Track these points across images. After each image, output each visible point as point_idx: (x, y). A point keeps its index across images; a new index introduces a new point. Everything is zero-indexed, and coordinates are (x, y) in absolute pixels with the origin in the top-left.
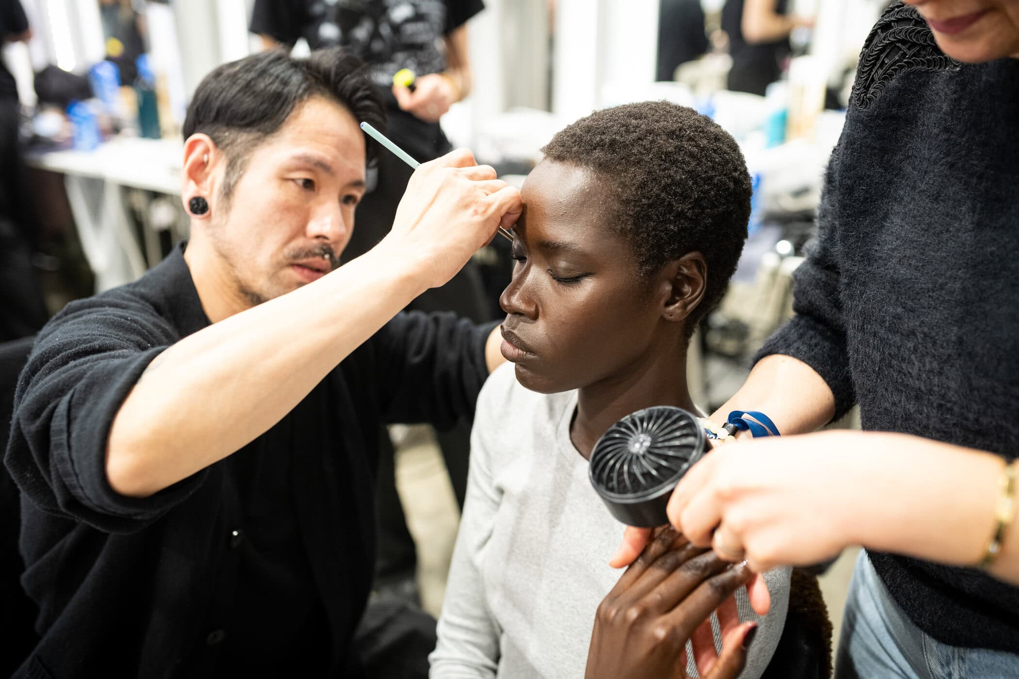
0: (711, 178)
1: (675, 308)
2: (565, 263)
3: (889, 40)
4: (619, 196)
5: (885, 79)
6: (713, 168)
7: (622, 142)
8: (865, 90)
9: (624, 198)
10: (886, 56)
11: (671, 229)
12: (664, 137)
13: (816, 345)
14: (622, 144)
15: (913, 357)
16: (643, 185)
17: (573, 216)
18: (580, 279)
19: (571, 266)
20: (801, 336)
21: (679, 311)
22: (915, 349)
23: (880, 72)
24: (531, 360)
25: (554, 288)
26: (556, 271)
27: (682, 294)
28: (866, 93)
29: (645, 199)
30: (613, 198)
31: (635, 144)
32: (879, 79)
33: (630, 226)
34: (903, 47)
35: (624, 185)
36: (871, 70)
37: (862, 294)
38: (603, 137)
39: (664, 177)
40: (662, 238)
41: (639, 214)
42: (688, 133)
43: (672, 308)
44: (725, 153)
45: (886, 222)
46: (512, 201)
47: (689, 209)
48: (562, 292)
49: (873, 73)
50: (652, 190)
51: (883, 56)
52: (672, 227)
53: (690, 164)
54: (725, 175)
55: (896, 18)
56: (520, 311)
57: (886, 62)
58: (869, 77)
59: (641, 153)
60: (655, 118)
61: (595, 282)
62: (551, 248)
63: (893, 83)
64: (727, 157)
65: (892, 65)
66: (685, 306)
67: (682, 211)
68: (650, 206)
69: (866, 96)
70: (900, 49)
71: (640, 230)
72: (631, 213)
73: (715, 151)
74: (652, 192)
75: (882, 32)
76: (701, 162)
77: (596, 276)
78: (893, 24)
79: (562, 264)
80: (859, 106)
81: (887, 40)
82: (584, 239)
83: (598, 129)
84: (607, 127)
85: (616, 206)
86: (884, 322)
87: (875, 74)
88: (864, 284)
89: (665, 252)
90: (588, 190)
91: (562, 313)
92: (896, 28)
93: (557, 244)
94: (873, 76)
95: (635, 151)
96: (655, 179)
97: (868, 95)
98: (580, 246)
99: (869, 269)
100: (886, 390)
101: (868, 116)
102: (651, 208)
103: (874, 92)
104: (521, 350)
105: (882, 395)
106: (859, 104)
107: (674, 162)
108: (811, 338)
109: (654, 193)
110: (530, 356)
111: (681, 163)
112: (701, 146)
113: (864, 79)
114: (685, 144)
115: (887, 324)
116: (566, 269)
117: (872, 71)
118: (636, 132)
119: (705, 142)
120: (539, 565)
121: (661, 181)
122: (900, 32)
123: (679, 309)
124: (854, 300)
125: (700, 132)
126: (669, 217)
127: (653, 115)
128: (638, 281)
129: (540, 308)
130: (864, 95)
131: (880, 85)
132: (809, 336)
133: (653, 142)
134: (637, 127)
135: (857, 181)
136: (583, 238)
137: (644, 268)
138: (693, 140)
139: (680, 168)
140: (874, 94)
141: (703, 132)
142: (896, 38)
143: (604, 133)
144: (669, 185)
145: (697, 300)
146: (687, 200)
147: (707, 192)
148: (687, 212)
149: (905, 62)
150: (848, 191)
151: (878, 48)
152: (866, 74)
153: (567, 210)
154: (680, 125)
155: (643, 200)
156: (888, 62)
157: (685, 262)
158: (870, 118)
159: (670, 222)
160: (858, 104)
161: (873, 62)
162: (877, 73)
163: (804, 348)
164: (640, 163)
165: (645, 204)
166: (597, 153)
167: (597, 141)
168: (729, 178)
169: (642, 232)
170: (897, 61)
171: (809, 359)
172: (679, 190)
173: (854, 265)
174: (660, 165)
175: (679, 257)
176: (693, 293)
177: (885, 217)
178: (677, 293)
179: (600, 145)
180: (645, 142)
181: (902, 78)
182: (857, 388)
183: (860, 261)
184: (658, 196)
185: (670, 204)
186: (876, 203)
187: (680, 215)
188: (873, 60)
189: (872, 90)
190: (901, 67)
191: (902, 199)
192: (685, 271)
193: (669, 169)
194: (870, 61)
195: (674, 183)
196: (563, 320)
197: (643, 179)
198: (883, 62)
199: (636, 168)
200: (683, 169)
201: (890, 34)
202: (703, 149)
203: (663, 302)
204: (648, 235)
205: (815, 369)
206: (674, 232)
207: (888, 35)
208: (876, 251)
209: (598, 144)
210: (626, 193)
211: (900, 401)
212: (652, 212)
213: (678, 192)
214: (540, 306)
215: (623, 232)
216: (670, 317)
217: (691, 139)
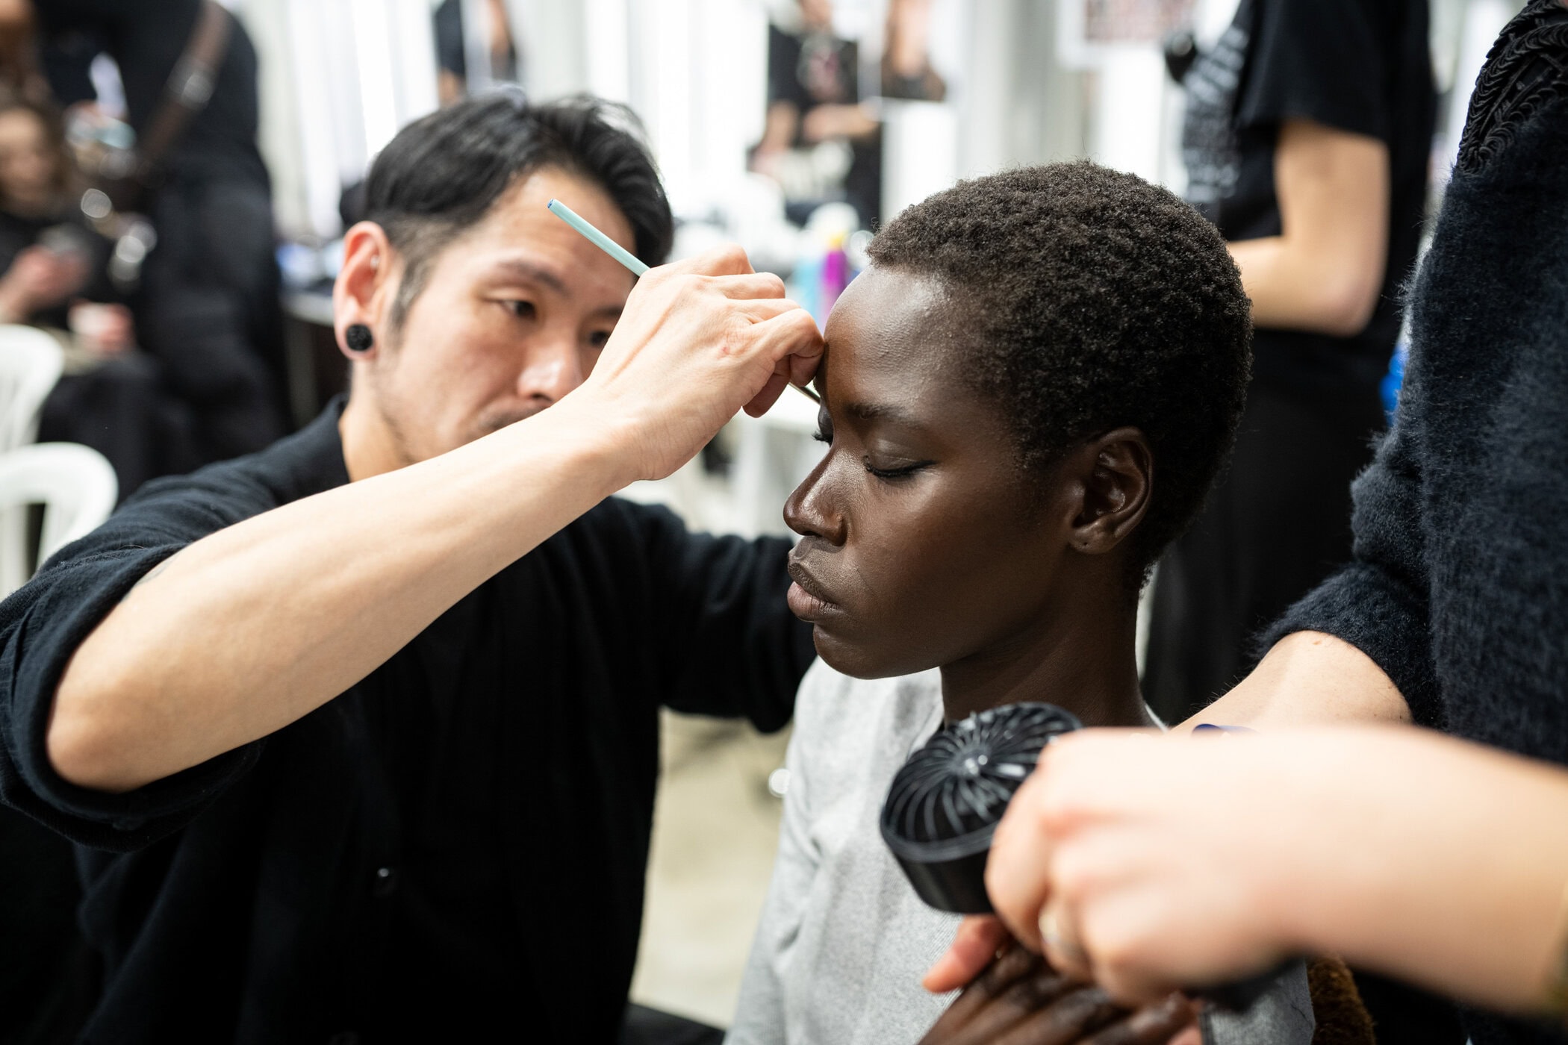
0: (1159, 294)
1: (1092, 530)
2: (886, 442)
3: (1527, 49)
4: (982, 324)
5: (1514, 118)
6: (1162, 276)
7: (994, 229)
8: (1476, 141)
9: (991, 327)
10: (1520, 79)
11: (1077, 384)
12: (1072, 220)
13: (1383, 617)
14: (994, 233)
15: (1541, 634)
16: (1025, 305)
17: (900, 359)
18: (914, 472)
19: (897, 448)
20: (1356, 600)
21: (1098, 536)
22: (1546, 619)
23: (1508, 105)
24: (833, 617)
25: (873, 489)
26: (874, 458)
27: (1108, 506)
28: (1478, 145)
29: (1028, 328)
30: (971, 327)
31: (1016, 232)
32: (1504, 119)
33: (1000, 377)
34: (1553, 60)
35: (992, 304)
36: (1490, 104)
37: (1457, 516)
38: (960, 221)
39: (1066, 290)
40: (1061, 401)
41: (1018, 355)
42: (1116, 214)
43: (1085, 531)
44: (1189, 249)
45: (1507, 381)
46: (798, 334)
47: (1112, 348)
48: (883, 494)
49: (1493, 109)
50: (1042, 313)
51: (1514, 77)
52: (1079, 380)
53: (1117, 268)
54: (1186, 289)
55: (1545, 10)
56: (814, 529)
57: (1520, 88)
58: (1486, 117)
59: (1025, 248)
60: (1061, 188)
61: (940, 477)
62: (863, 417)
63: (1528, 125)
64: (1192, 256)
65: (1530, 93)
66: (1110, 527)
67: (1099, 351)
68: (1037, 341)
69: (1477, 149)
70: (1546, 63)
71: (1021, 385)
72: (1002, 353)
73: (1169, 247)
74: (1043, 317)
75: (1516, 36)
76: (1140, 264)
77: (941, 468)
78: (1537, 21)
79: (883, 445)
80: (1465, 169)
81: (1523, 49)
82: (919, 398)
83: (955, 207)
84: (972, 204)
85: (977, 341)
86: (1492, 567)
87: (1496, 110)
88: (1462, 497)
89: (1069, 426)
90: (927, 314)
91: (881, 533)
92: (1543, 26)
93: (874, 407)
94: (1493, 114)
95: (1015, 244)
96: (1049, 294)
97: (1481, 148)
98: (912, 411)
99: (1474, 469)
100: (1495, 698)
101: (1478, 187)
102: (1040, 345)
103: (1492, 143)
104: (818, 598)
105: (1487, 709)
106: (1464, 167)
107: (1087, 264)
108: (1376, 604)
109: (1046, 318)
110: (831, 610)
111: (1100, 265)
112: (1141, 236)
113: (1476, 121)
114: (1110, 232)
115: (1497, 572)
116: (889, 454)
117: (1492, 106)
118: (1020, 212)
119: (1150, 229)
120: (862, 984)
121: (1059, 298)
122: (1549, 33)
123: (1098, 533)
124: (1443, 528)
125: (1142, 212)
126: (1075, 362)
127: (1057, 185)
128: (1018, 477)
129: (849, 524)
130: (1475, 150)
131: (1504, 129)
132: (1371, 600)
133: (1050, 228)
134: (1024, 203)
135: (1456, 308)
136: (917, 397)
137: (1029, 454)
138: (1126, 226)
139: (1099, 275)
140: (1492, 146)
141: (1147, 213)
142: (1539, 44)
143: (964, 215)
144: (1076, 305)
145: (1135, 517)
146: (1109, 333)
147: (1146, 319)
148: (1107, 354)
149: (1554, 86)
150: (1438, 325)
151: (1506, 64)
152: (1481, 112)
153: (889, 349)
154: (1105, 200)
155: (1026, 331)
156: (1523, 88)
157: (1110, 446)
158: (1482, 190)
159: (1077, 371)
160: (1463, 165)
161: (1494, 89)
162: (1502, 108)
163: (1359, 621)
164: (1023, 266)
165: (1029, 338)
166: (948, 249)
167: (951, 228)
168: (1194, 295)
169: (1023, 389)
170: (1541, 85)
171: (1366, 641)
172: (1092, 314)
173: (1446, 463)
174: (1060, 269)
175: (1097, 438)
176: (1127, 504)
177: (1506, 372)
178: (1096, 503)
179: (956, 234)
180: (1037, 229)
181: (1546, 115)
182: (1444, 696)
183: (1456, 456)
184: (1052, 323)
185: (1076, 339)
186: (1490, 346)
187: (1095, 359)
188: (1494, 86)
189: (1488, 139)
190: (1546, 95)
191: (1537, 337)
192: (1112, 462)
193: (1075, 276)
194: (1489, 88)
195: (1085, 301)
196: (884, 545)
197: (1027, 293)
198: (1514, 87)
199: (1015, 274)
200: (1103, 276)
201: (1529, 39)
202: (1144, 241)
203: (1068, 518)
204: (1035, 394)
205: (1376, 660)
206: (1084, 388)
207: (1526, 40)
208: (1487, 435)
209: (951, 233)
210: (996, 317)
211: (1518, 721)
212: (1042, 351)
213: (1091, 318)
214: (849, 520)
215: (988, 389)
216: (1083, 547)
217: (1121, 224)
